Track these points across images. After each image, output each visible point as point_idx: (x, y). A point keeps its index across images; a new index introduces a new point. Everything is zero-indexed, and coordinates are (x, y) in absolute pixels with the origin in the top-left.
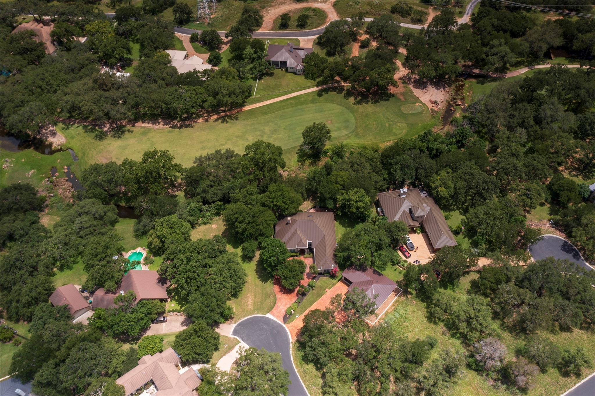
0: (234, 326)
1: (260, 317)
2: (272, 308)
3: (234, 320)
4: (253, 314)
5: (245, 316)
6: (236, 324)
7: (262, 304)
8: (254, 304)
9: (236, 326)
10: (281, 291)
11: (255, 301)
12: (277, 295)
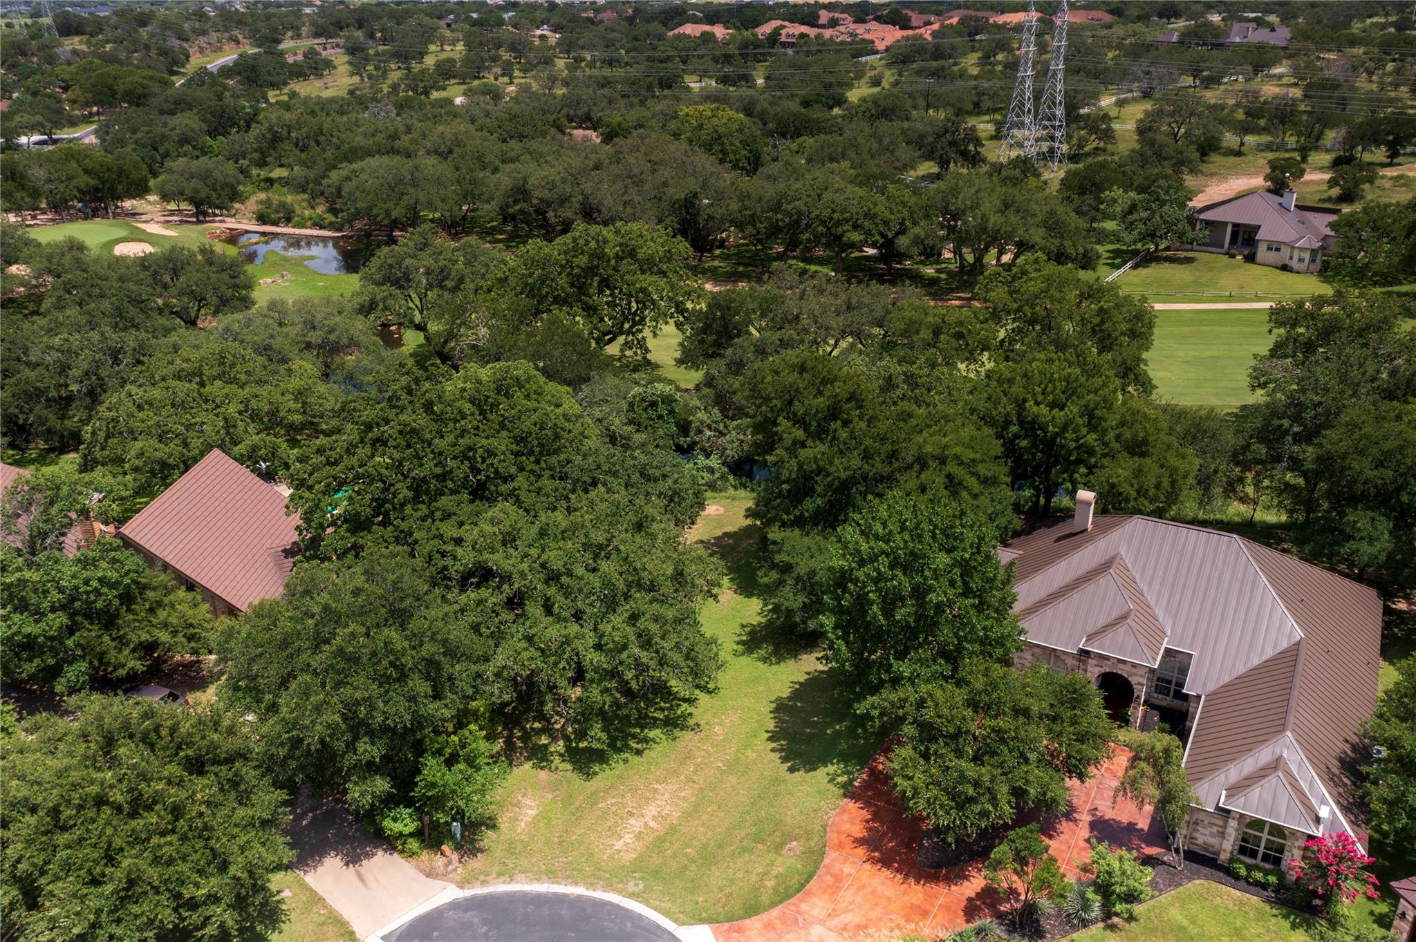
0: (445, 893)
1: (638, 918)
2: (752, 910)
3: (476, 863)
4: (609, 887)
5: (553, 876)
6: (468, 893)
7: (707, 859)
8: (661, 840)
9: (454, 905)
10: (869, 842)
11: (673, 829)
12: (831, 857)
